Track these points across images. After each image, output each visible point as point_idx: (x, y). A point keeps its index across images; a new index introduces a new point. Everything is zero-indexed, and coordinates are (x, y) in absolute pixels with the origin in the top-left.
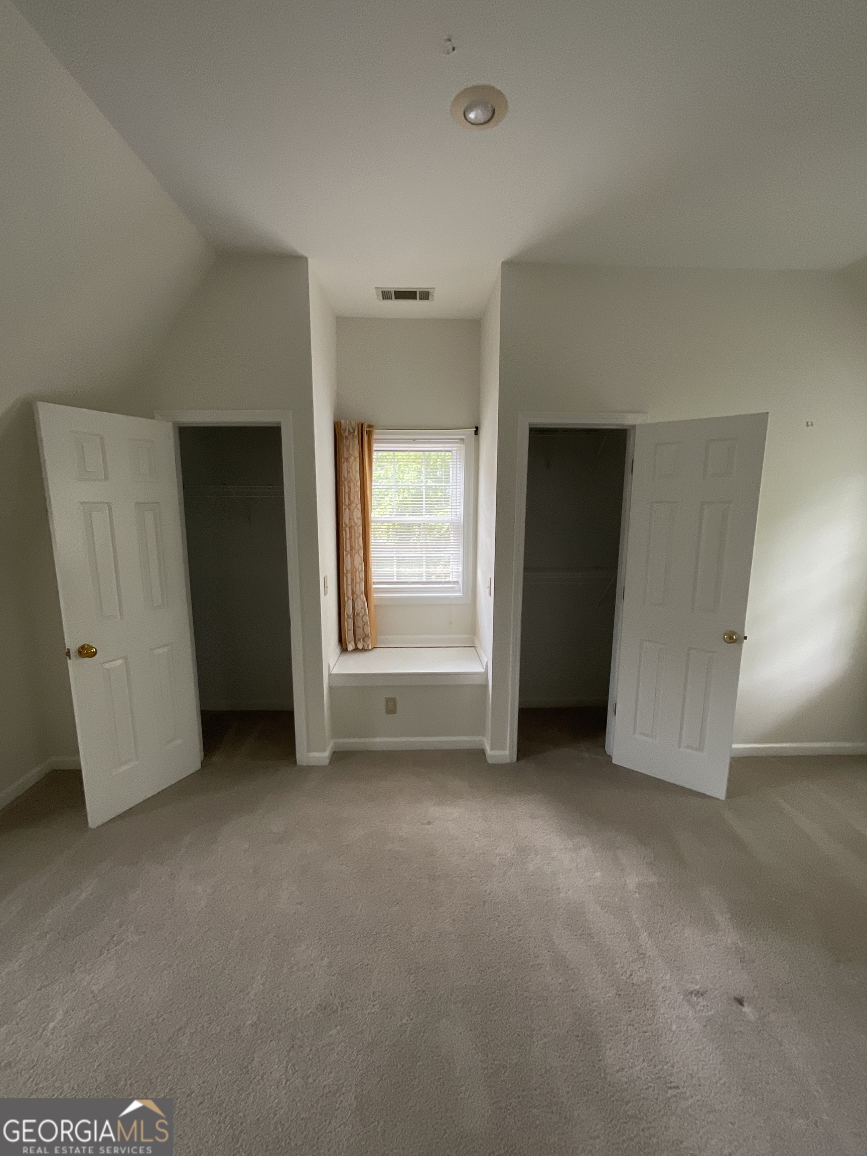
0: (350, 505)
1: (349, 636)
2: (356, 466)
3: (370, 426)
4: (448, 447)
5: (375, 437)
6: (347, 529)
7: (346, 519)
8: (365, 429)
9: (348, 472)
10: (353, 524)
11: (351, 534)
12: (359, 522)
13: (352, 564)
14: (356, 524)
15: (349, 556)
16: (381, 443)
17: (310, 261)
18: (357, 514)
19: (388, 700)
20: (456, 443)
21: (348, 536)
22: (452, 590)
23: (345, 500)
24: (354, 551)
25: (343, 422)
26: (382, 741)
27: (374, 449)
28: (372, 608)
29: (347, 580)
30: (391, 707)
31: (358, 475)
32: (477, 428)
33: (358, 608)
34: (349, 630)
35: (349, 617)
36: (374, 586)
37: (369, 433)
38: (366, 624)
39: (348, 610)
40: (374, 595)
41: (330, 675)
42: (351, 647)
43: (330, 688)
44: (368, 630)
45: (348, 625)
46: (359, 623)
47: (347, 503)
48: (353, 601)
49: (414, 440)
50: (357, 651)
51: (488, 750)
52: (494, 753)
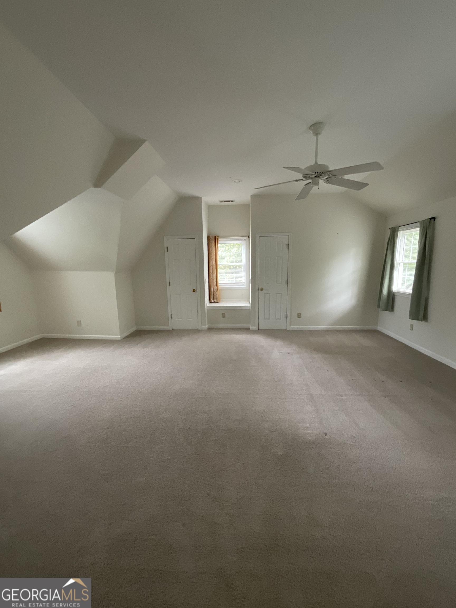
0: (212, 260)
1: (212, 297)
2: (214, 249)
3: (218, 237)
4: (241, 242)
5: (219, 239)
6: (211, 267)
7: (211, 264)
8: (216, 238)
9: (212, 250)
10: (213, 265)
11: (212, 268)
12: (215, 264)
13: (213, 277)
14: (214, 265)
15: (212, 274)
16: (222, 241)
17: (202, 198)
18: (214, 262)
19: (223, 314)
20: (243, 240)
21: (212, 269)
22: (243, 285)
23: (211, 258)
24: (213, 273)
25: (210, 236)
26: (220, 326)
27: (219, 243)
28: (219, 290)
29: (211, 281)
30: (224, 315)
31: (214, 251)
32: (249, 236)
33: (215, 290)
34: (212, 296)
35: (212, 292)
36: (219, 284)
37: (218, 239)
38: (217, 294)
39: (212, 290)
40: (219, 287)
41: (207, 306)
42: (212, 301)
43: (207, 310)
44: (217, 296)
45: (212, 294)
46: (215, 294)
47: (211, 259)
48: (213, 288)
49: (231, 240)
50: (214, 302)
51: (251, 327)
52: (252, 328)
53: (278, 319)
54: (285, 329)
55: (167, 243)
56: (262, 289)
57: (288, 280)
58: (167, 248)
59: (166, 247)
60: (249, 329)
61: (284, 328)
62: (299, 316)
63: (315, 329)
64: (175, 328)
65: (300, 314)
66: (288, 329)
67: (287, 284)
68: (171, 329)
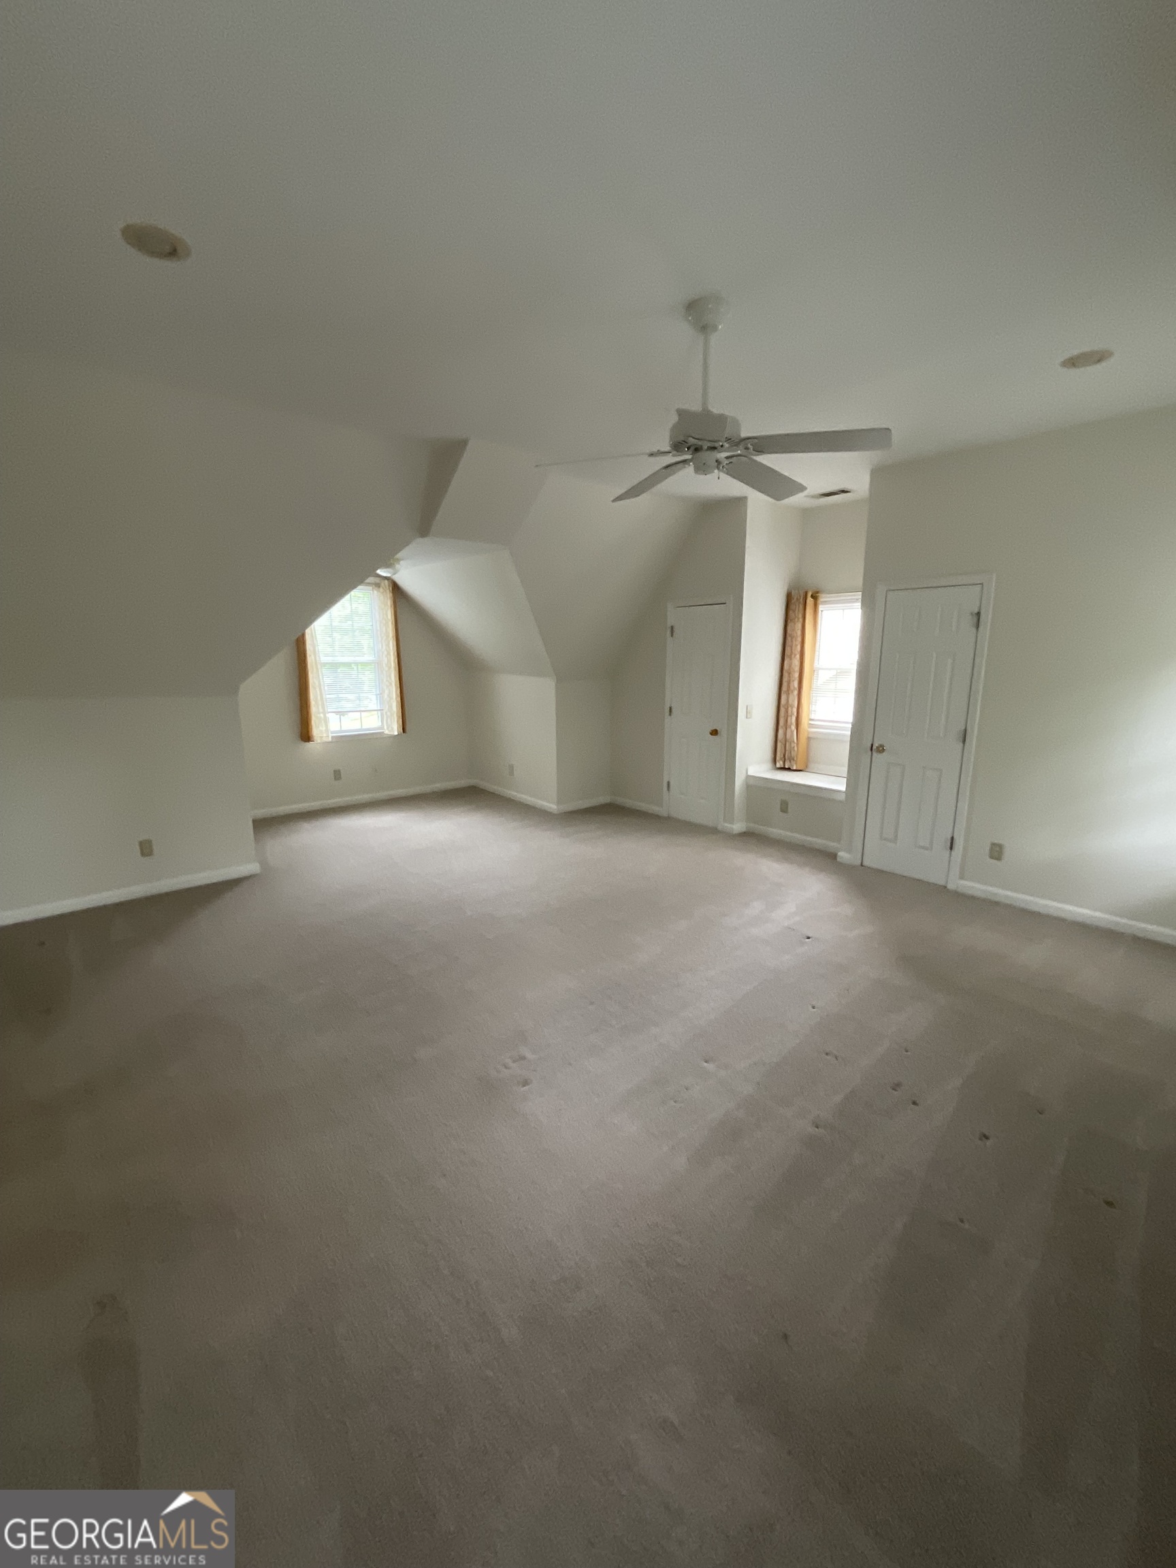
0: (790, 655)
1: (781, 756)
2: (799, 625)
3: (817, 593)
5: (821, 599)
6: (786, 674)
8: (810, 596)
9: (792, 631)
10: (791, 670)
11: (788, 677)
12: (797, 668)
13: (787, 701)
14: (793, 670)
15: (785, 695)
18: (796, 662)
19: (784, 802)
21: (786, 679)
23: (787, 650)
24: (789, 691)
25: (794, 591)
26: (775, 832)
27: (821, 609)
28: (804, 738)
29: (781, 712)
30: (784, 808)
31: (800, 631)
33: (788, 736)
34: (779, 751)
35: (780, 741)
36: (810, 722)
37: (815, 597)
38: (794, 748)
39: (779, 736)
41: (748, 776)
42: (779, 765)
43: (747, 785)
44: (795, 753)
45: (779, 748)
46: (789, 748)
48: (784, 730)
50: (783, 769)
51: (841, 854)
52: (843, 856)
53: (923, 848)
54: (942, 883)
55: (673, 616)
56: (881, 749)
57: (965, 730)
58: (672, 627)
59: (669, 625)
60: (833, 856)
61: (936, 878)
62: (997, 852)
63: (1055, 914)
64: (674, 814)
65: (1000, 846)
66: (951, 886)
67: (964, 741)
68: (665, 815)
